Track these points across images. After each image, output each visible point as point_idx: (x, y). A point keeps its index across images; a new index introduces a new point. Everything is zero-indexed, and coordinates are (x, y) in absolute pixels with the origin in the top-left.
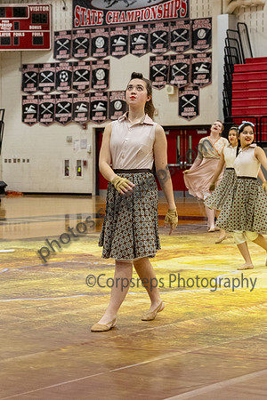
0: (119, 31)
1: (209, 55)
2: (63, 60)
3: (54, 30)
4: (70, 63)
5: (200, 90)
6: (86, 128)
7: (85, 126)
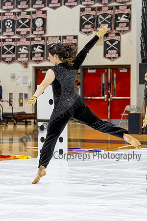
1: (129, 7)
2: (8, 10)
4: (14, 13)
5: (122, 36)
6: (26, 67)
7: (26, 65)
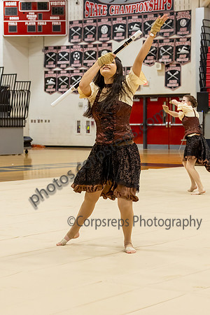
0: (120, 20)
1: (189, 39)
2: (76, 43)
3: (69, 20)
4: (82, 46)
5: (182, 66)
